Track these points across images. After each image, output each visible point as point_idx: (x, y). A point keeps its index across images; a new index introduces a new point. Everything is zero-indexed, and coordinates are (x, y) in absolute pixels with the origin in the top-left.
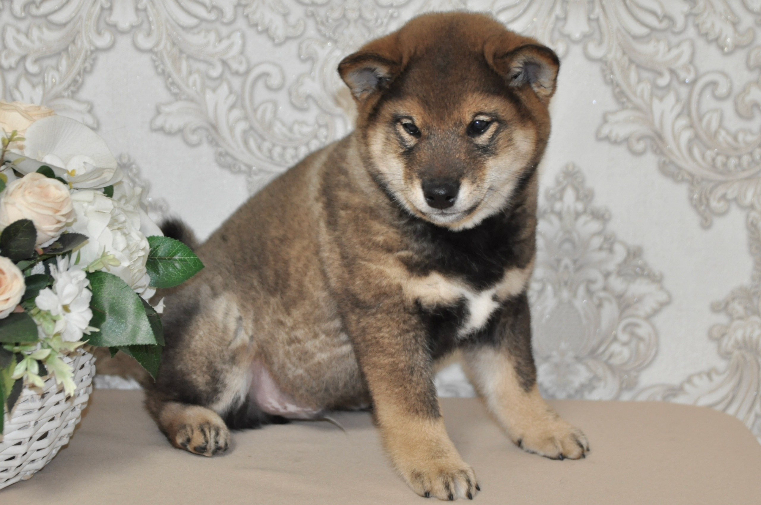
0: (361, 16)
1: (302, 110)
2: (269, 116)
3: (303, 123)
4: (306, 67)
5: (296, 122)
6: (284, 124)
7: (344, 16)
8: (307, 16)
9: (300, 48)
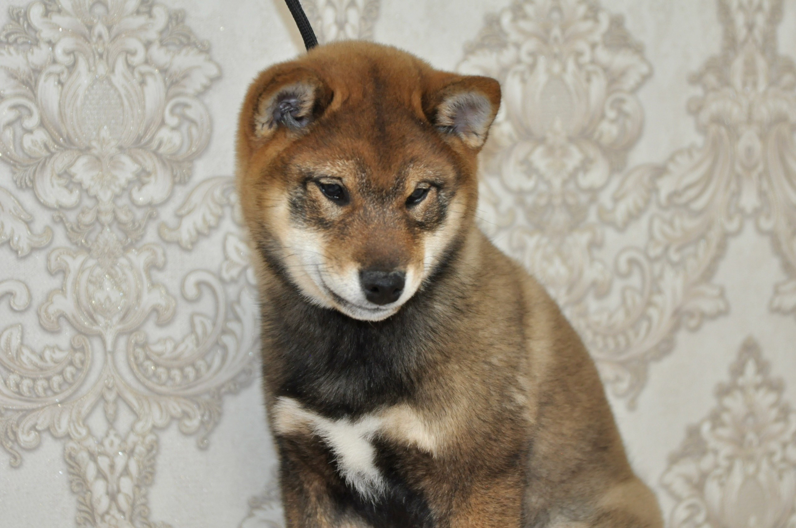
0: (116, 218)
1: (54, 332)
2: (15, 342)
3: (55, 348)
4: (56, 282)
5: (47, 347)
6: (33, 352)
7: (97, 219)
8: (54, 221)
9: (48, 260)
